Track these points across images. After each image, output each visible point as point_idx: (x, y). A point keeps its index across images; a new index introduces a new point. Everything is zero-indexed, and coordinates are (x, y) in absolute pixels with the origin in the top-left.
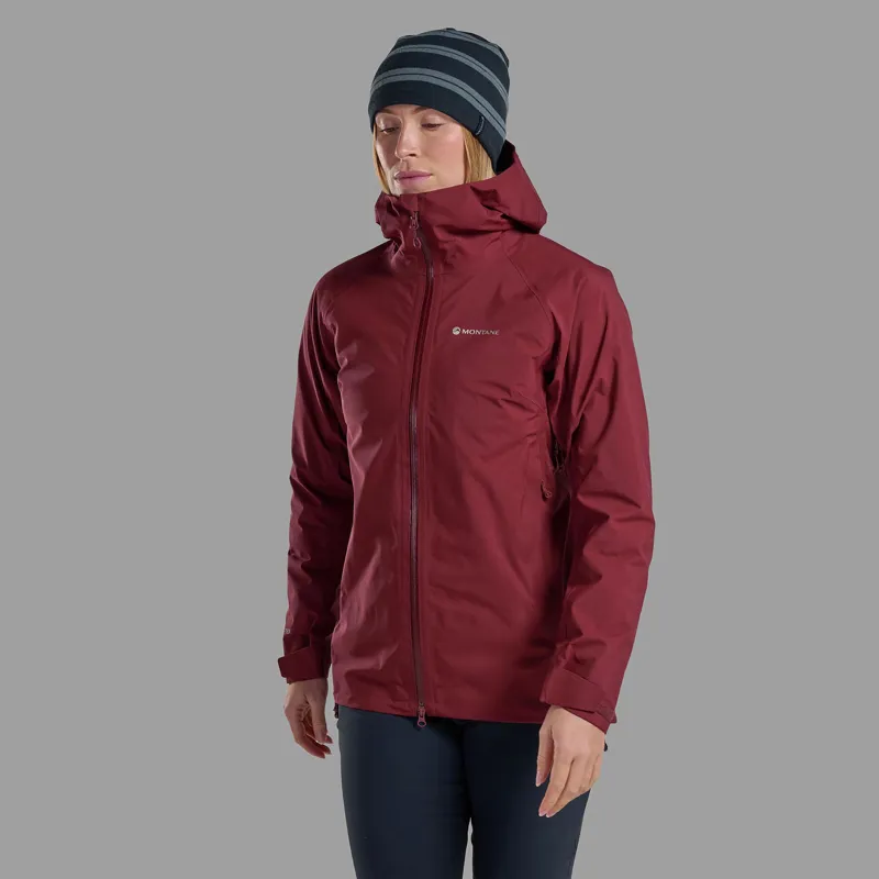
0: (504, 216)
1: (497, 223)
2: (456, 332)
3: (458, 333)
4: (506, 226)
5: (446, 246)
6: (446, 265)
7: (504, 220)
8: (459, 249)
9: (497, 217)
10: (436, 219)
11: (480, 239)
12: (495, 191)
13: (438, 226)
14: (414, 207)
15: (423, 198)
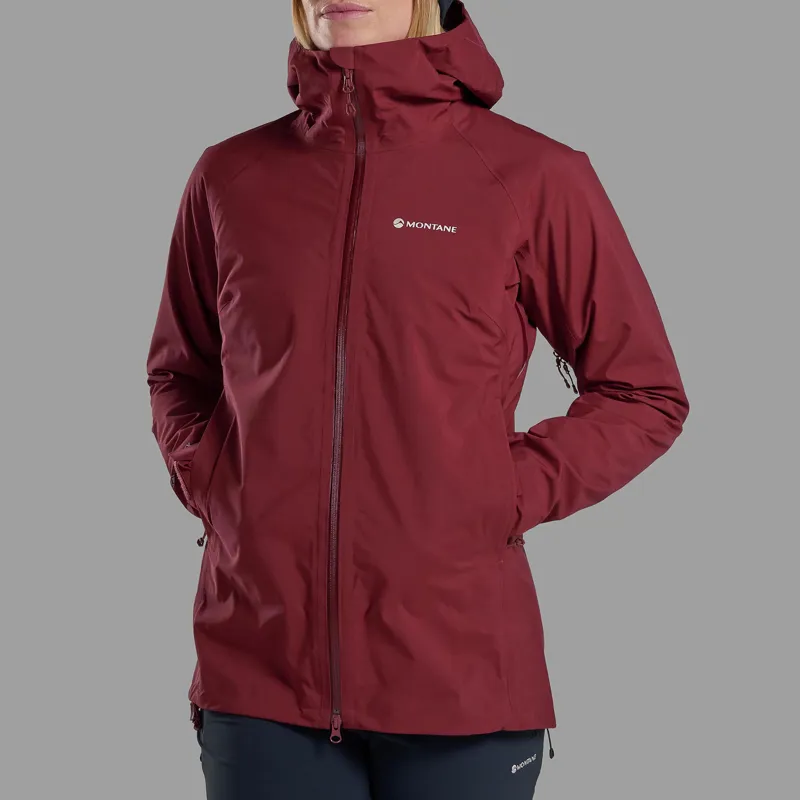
0: (457, 83)
1: (448, 90)
2: (398, 224)
3: (400, 226)
4: (458, 96)
5: (385, 116)
6: (382, 138)
7: (456, 88)
8: (400, 120)
9: (449, 82)
10: (375, 79)
11: (426, 109)
12: (447, 50)
13: (379, 89)
14: (349, 64)
15: (362, 53)
